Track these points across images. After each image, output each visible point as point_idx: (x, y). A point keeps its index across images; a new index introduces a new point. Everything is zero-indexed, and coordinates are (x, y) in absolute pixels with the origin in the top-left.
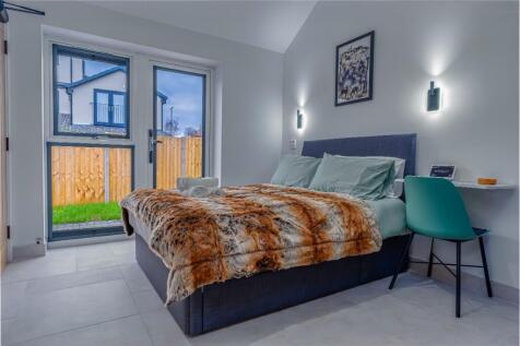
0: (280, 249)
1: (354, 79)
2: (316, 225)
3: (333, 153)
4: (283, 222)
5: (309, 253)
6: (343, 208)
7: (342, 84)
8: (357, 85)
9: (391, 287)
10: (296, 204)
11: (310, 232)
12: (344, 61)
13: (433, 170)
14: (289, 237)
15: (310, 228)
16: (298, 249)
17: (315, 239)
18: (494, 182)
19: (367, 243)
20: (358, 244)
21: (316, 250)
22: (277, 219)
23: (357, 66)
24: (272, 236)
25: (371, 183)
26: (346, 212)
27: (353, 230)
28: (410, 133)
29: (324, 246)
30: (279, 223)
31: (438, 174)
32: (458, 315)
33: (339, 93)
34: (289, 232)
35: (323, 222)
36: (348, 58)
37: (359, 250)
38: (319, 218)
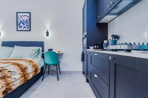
0: (12, 82)
1: (24, 24)
2: (23, 70)
3: (18, 46)
4: (12, 72)
5: (23, 80)
6: (30, 62)
7: (19, 25)
8: (25, 26)
9: (42, 80)
10: (14, 64)
11: (22, 73)
12: (20, 18)
13: (48, 50)
14: (15, 77)
15: (22, 71)
16: (19, 80)
17: (24, 74)
18: (60, 52)
19: (38, 71)
20: (36, 72)
21: (25, 78)
22: (9, 71)
23: (25, 21)
24: (8, 79)
25: (35, 54)
26: (31, 63)
27: (34, 68)
28: (43, 41)
29: (28, 75)
30: (10, 73)
31: (50, 51)
32: (58, 80)
33: (18, 27)
34: (15, 75)
35: (26, 68)
36: (22, 17)
37: (36, 73)
38: (24, 67)
